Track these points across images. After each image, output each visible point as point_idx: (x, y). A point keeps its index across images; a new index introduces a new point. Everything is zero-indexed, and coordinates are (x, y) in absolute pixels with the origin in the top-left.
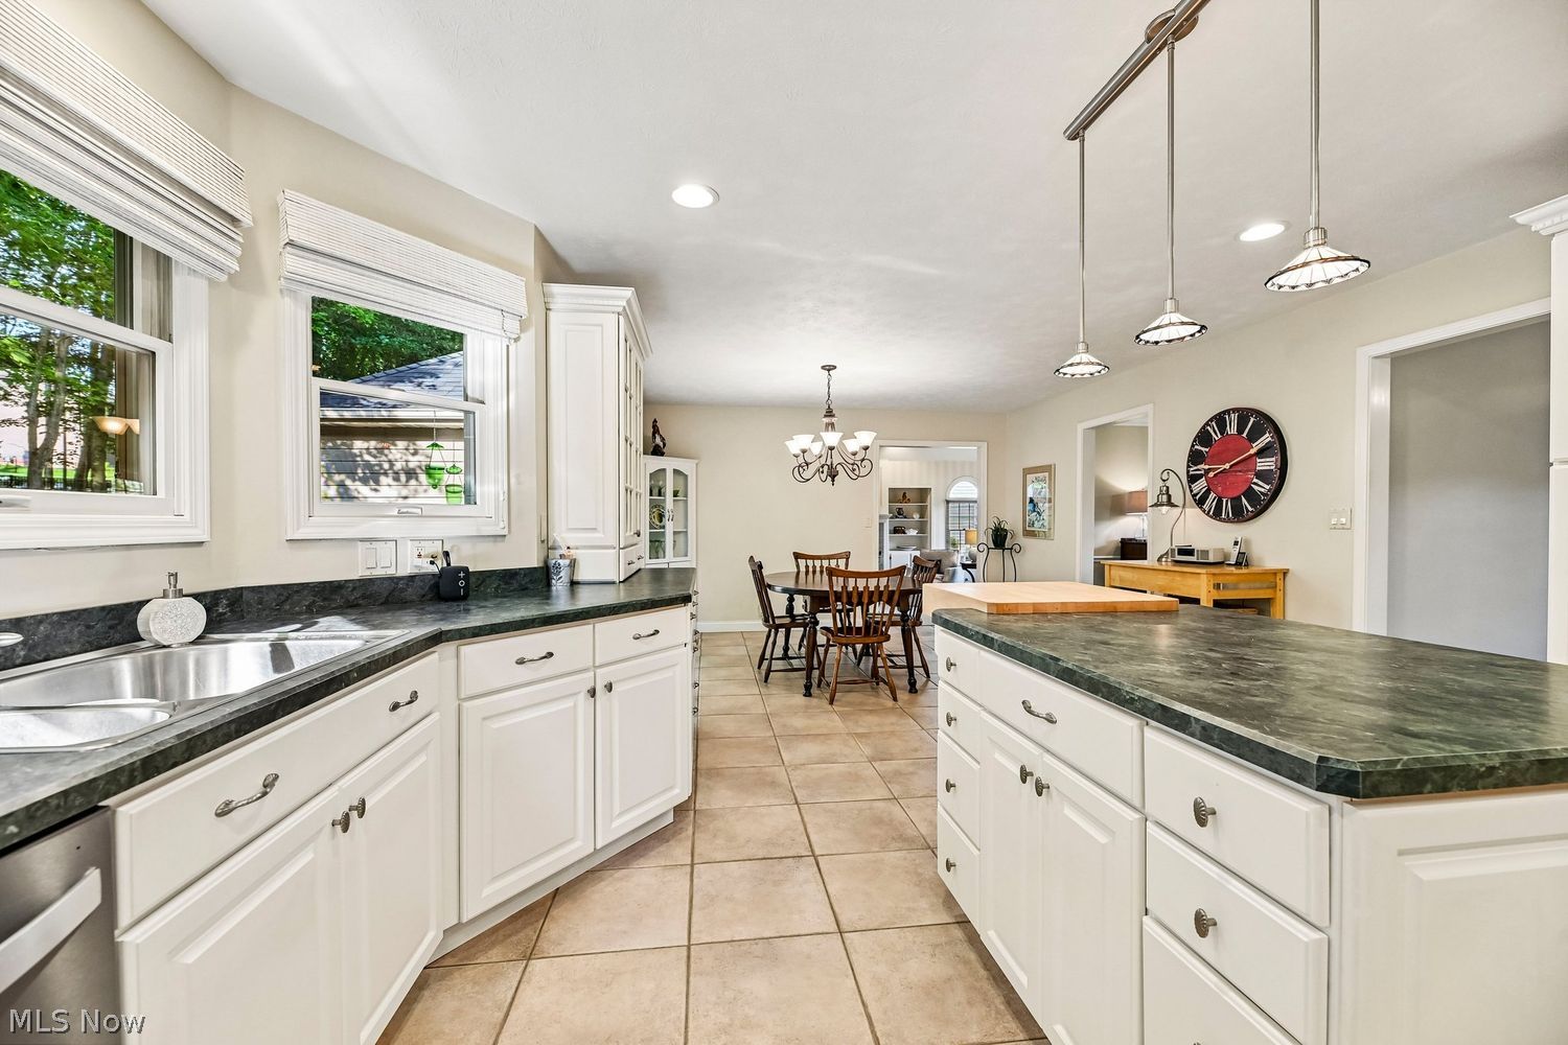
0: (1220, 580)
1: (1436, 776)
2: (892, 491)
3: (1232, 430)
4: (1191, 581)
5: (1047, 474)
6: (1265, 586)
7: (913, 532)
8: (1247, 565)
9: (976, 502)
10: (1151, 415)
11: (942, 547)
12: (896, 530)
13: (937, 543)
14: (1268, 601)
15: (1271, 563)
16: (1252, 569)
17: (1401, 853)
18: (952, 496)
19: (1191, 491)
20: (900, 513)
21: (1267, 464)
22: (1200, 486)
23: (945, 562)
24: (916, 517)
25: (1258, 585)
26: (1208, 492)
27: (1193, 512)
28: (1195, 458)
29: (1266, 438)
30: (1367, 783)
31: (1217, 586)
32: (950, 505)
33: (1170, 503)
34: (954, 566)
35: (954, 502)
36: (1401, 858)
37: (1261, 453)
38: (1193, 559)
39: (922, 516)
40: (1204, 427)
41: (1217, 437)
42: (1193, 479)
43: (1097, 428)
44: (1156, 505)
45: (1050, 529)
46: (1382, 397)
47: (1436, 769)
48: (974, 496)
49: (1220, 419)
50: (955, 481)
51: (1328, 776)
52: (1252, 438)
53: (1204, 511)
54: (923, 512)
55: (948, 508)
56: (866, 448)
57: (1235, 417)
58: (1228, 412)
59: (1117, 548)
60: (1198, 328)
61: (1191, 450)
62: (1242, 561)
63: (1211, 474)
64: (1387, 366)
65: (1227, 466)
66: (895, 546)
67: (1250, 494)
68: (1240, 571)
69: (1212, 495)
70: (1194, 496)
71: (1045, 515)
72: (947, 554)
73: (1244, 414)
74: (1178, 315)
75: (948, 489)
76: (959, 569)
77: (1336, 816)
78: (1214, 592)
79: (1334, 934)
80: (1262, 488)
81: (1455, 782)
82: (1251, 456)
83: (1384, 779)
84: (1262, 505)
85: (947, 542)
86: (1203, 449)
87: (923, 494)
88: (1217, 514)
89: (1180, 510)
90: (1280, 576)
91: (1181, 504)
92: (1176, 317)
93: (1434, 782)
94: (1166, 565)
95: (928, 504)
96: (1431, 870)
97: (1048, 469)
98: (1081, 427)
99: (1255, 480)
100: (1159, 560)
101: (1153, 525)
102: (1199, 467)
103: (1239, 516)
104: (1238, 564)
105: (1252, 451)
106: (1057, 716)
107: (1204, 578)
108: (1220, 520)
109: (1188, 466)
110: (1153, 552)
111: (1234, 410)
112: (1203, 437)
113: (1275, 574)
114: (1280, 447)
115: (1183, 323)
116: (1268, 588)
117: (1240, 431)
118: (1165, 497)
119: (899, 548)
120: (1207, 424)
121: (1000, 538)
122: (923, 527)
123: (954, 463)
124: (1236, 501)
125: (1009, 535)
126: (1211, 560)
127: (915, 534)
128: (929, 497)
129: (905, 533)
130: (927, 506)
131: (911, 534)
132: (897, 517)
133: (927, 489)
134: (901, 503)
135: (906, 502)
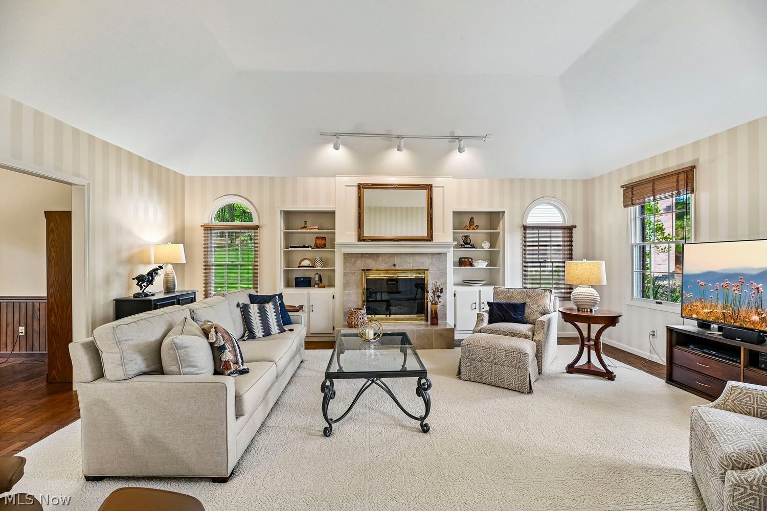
2: (457, 214)
7: (482, 265)
12: (463, 262)
18: (531, 220)
20: (467, 243)
24: (486, 246)
32: (528, 231)
35: (533, 228)
39: (492, 245)
50: (534, 202)
54: (493, 239)
55: (525, 236)
66: (460, 280)
75: (524, 214)
87: (494, 218)
95: (500, 230)
119: (466, 283)
122: (493, 259)
123: (533, 180)
127: (484, 266)
128: (501, 222)
129: (471, 265)
130: (499, 233)
131: (480, 266)
132: (462, 246)
133: (499, 212)
134: (467, 230)
135: (473, 229)
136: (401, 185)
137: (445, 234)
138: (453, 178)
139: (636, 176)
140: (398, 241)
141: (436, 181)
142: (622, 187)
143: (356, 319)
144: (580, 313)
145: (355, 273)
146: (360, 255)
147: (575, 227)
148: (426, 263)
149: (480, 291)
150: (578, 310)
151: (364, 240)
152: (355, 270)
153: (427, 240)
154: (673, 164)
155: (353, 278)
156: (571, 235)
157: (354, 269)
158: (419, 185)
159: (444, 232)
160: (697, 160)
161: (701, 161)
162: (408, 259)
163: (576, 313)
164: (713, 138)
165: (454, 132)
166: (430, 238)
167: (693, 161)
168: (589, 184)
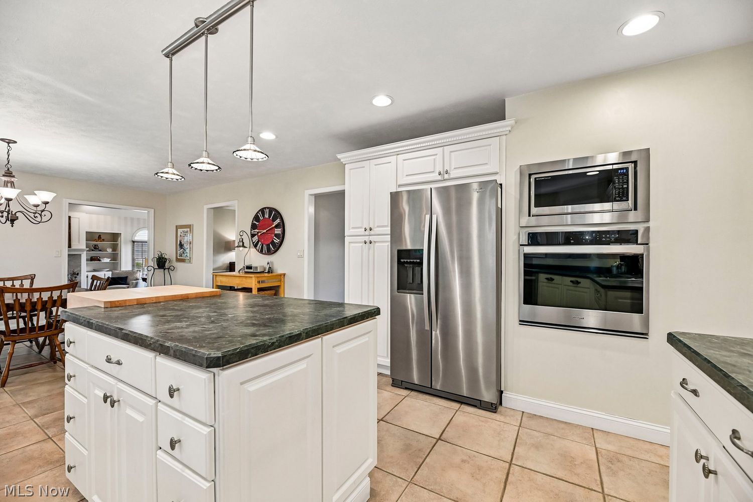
0: (260, 279)
1: (252, 350)
2: (89, 233)
3: (267, 216)
4: (249, 280)
5: (189, 229)
6: (277, 280)
8: (271, 272)
9: (147, 242)
10: (236, 205)
11: (130, 269)
12: (93, 259)
13: (126, 265)
14: (279, 287)
15: (280, 271)
16: (273, 274)
17: (242, 384)
18: (136, 238)
19: (252, 241)
20: (95, 248)
21: (278, 231)
22: (256, 239)
23: (130, 278)
24: (109, 250)
25: (274, 280)
26: (258, 242)
27: (253, 250)
28: (254, 227)
29: (278, 221)
30: (224, 360)
31: (259, 282)
32: (135, 244)
33: (243, 246)
34: (137, 279)
35: (138, 242)
36: (243, 385)
37: (277, 226)
38: (252, 271)
39: (114, 250)
40: (257, 214)
41: (261, 218)
42: (253, 236)
43: (214, 208)
44: (238, 247)
45: (190, 258)
46: (312, 210)
47: (253, 348)
48: (145, 238)
49: (262, 211)
50: (139, 229)
51: (210, 361)
52: (274, 220)
53: (257, 250)
54: (115, 248)
55: (133, 245)
56: (46, 203)
57: (267, 210)
58: (265, 208)
59: (228, 266)
60: (217, 168)
61: (252, 223)
62: (270, 271)
63: (259, 234)
64: (313, 198)
65: (265, 231)
66: (91, 269)
67: (273, 243)
68: (269, 275)
69: (260, 243)
70: (253, 243)
71: (188, 251)
72: (132, 273)
73: (271, 210)
74: (208, 159)
75: (133, 234)
76: (141, 281)
77: (216, 376)
78: (258, 284)
79: (216, 426)
80: (277, 241)
81: (260, 351)
82: (273, 228)
83: (232, 356)
84: (277, 247)
85: (133, 266)
86: (257, 223)
87: (115, 237)
88: (261, 252)
89: (248, 249)
90: (283, 276)
91: (248, 246)
92: (206, 160)
93: (252, 353)
94: (242, 274)
96: (253, 387)
97: (189, 226)
98: (206, 207)
99: (275, 238)
100: (239, 272)
101: (237, 256)
102: (255, 231)
103: (269, 252)
104: (269, 272)
105: (273, 226)
106: (123, 361)
107: (254, 278)
108: (263, 254)
109: (251, 230)
110: (237, 268)
111: (268, 208)
112: (256, 218)
113: (281, 275)
114: (282, 225)
115: (209, 163)
116: (278, 281)
117: (270, 217)
118: (241, 243)
119: (95, 271)
120: (258, 212)
121: (161, 263)
122: (115, 257)
123: (138, 219)
124: (268, 246)
125: (168, 261)
126: (258, 271)
127: (108, 261)
128: (119, 239)
129: (100, 261)
130: (118, 244)
131: (105, 261)
132: (93, 250)
133: (118, 233)
134: (97, 242)
135: (101, 241)
137: (80, 244)
138: (86, 214)
141: (74, 215)
149: (105, 274)
159: (79, 242)
166: (69, 246)
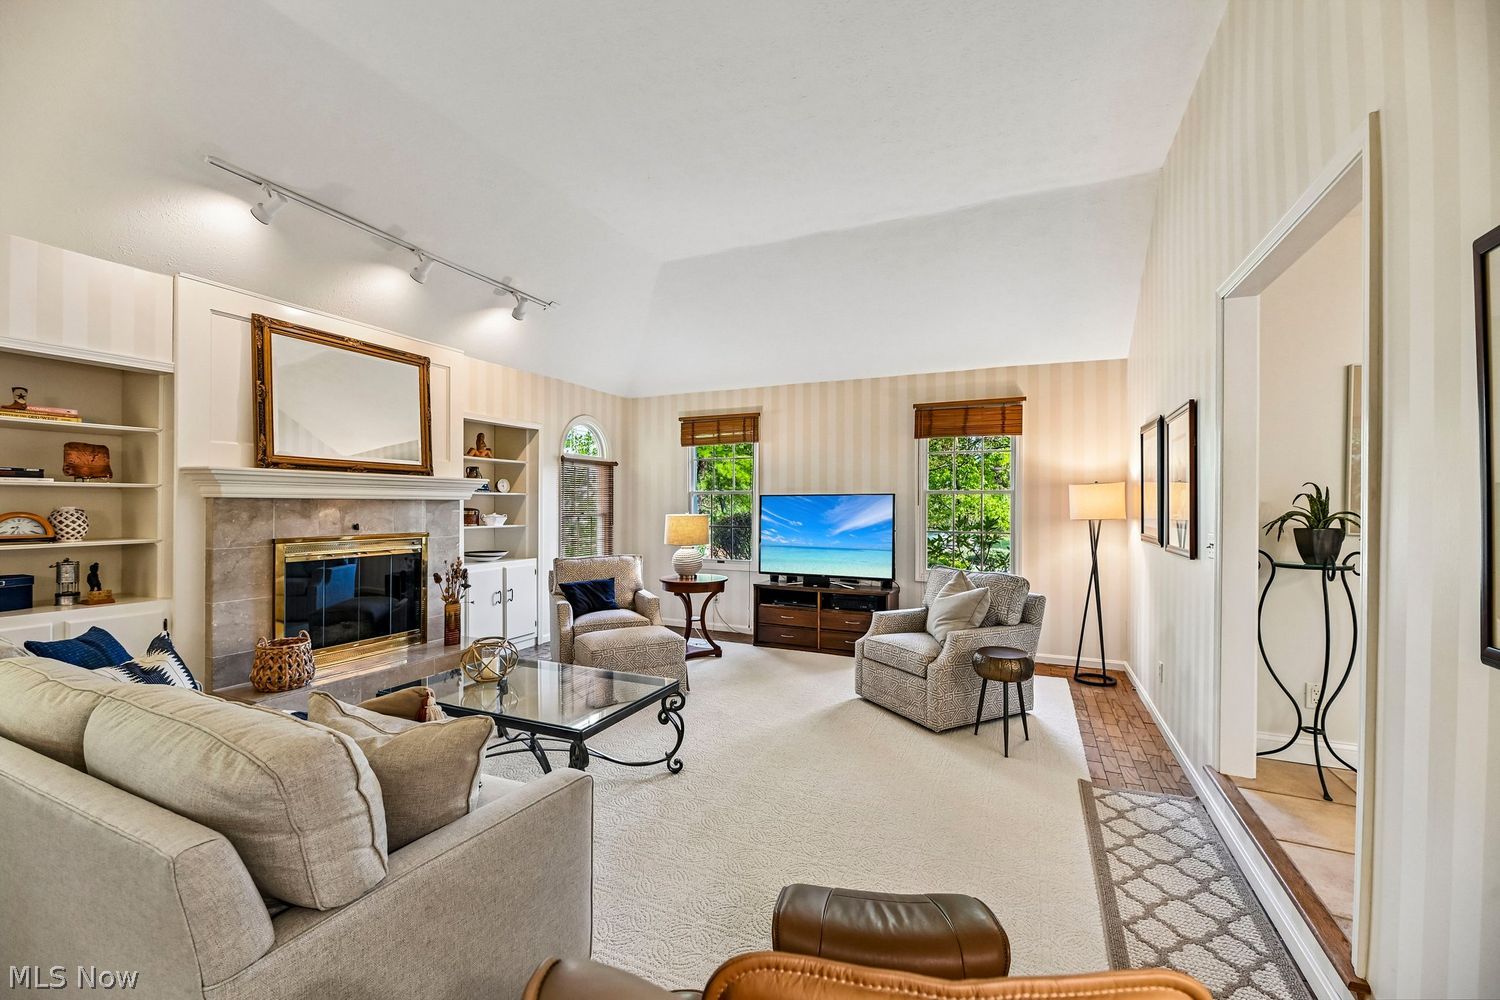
7: (497, 521)
18: (570, 450)
24: (504, 487)
35: (572, 462)
50: (574, 420)
54: (515, 476)
75: (562, 437)
95: (527, 460)
119: (472, 556)
122: (514, 511)
127: (502, 525)
128: (531, 447)
129: (479, 522)
130: (525, 465)
131: (495, 525)
133: (523, 431)
134: (475, 455)
135: (484, 455)
136: (366, 344)
137: (450, 463)
138: (465, 354)
139: (696, 409)
140: (361, 471)
141: (437, 354)
142: (680, 419)
143: (295, 666)
144: (684, 581)
145: (250, 551)
146: (269, 503)
147: (616, 464)
148: (419, 520)
149: (504, 570)
150: (681, 578)
151: (276, 465)
152: (252, 544)
153: (422, 473)
154: (737, 406)
155: (246, 563)
156: (611, 475)
157: (248, 540)
158: (404, 354)
159: (449, 458)
160: (761, 408)
161: (764, 409)
162: (386, 513)
163: (678, 581)
164: (775, 389)
165: (510, 280)
166: (426, 469)
167: (758, 408)
168: (629, 406)
